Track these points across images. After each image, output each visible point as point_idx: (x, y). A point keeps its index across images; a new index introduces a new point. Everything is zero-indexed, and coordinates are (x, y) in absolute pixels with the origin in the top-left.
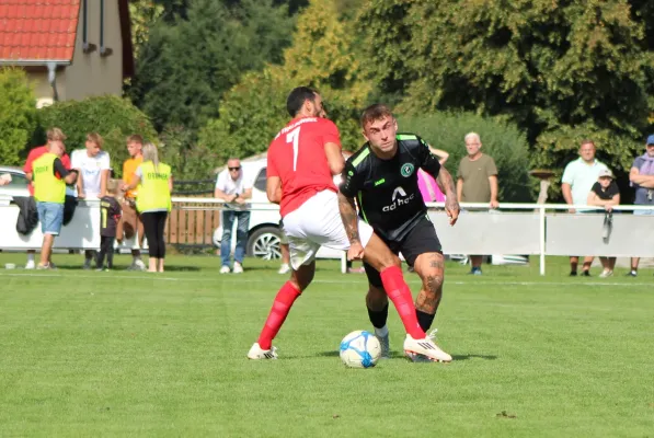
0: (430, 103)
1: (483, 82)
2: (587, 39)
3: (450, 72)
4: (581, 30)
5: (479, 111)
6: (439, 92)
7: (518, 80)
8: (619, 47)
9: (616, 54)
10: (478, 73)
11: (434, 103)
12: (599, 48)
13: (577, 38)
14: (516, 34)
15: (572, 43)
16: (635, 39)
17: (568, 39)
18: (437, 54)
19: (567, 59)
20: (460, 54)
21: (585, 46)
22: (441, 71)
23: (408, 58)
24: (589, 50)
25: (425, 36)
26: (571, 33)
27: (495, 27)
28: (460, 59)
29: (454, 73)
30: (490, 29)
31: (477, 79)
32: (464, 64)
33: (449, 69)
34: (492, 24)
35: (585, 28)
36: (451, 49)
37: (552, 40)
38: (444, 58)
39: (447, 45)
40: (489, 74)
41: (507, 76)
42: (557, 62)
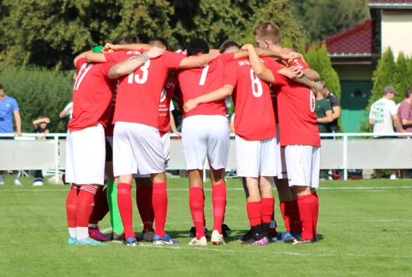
0: (22, 61)
1: (59, 46)
2: (133, 14)
3: (37, 39)
4: (130, 8)
5: (57, 67)
6: (29, 54)
7: (84, 44)
8: (156, 20)
9: (154, 25)
10: (56, 40)
11: (25, 62)
12: (141, 21)
13: (126, 14)
14: (82, 12)
15: (124, 17)
16: (168, 14)
17: (120, 14)
18: (27, 25)
19: (119, 29)
20: (43, 26)
21: (132, 19)
22: (30, 38)
23: (9, 29)
24: (135, 22)
25: (18, 13)
26: (122, 11)
27: (67, 7)
28: (43, 30)
29: (39, 40)
30: (63, 8)
31: (55, 44)
32: (46, 33)
33: (35, 37)
34: (65, 4)
35: (132, 6)
36: (36, 22)
37: (109, 15)
38: (32, 29)
39: (34, 19)
40: (63, 40)
41: (76, 42)
42: (113, 31)
